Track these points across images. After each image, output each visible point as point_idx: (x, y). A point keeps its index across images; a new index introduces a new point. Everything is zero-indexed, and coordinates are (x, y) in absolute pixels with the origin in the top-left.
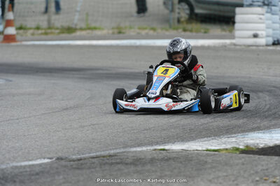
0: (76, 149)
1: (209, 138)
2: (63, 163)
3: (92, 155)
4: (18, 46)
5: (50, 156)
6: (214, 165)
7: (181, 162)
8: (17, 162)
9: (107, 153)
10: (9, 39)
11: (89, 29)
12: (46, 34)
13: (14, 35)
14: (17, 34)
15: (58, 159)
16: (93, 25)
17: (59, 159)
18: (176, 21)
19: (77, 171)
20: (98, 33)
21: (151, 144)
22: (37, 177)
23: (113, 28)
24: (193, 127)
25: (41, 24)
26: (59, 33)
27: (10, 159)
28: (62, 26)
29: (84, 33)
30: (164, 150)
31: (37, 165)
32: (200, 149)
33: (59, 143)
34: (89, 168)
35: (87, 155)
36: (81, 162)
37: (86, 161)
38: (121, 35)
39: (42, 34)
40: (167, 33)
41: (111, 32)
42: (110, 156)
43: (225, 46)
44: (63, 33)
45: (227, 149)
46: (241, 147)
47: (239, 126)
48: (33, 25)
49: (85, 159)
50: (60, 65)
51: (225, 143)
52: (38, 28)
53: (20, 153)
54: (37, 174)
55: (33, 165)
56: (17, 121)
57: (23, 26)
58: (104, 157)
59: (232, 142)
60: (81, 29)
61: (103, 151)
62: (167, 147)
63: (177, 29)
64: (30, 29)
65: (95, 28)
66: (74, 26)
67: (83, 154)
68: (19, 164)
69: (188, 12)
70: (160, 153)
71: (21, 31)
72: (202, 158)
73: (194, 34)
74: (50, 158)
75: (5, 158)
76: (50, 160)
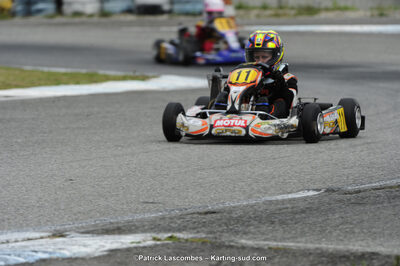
0: (351, 177)
2: (336, 196)
3: (374, 185)
5: (312, 186)
8: (270, 195)
9: (394, 182)
11: (338, 9)
12: (277, 15)
14: (238, 15)
15: (327, 190)
16: (342, 4)
17: (330, 191)
19: (358, 208)
20: (351, 15)
22: (303, 215)
23: (372, 9)
26: (296, 15)
27: (259, 192)
28: (299, 5)
29: (330, 15)
31: (299, 199)
33: (325, 169)
34: (374, 204)
35: (368, 186)
36: (360, 195)
37: (368, 194)
38: (384, 19)
39: (271, 16)
41: (368, 13)
44: (301, 14)
49: (365, 191)
52: (265, 7)
53: (273, 183)
54: (303, 212)
55: (294, 199)
57: (244, 4)
58: (391, 187)
60: (327, 9)
61: (389, 179)
64: (254, 8)
65: (346, 9)
66: (316, 5)
67: (362, 184)
68: (274, 198)
71: (241, 12)
74: (317, 190)
75: (253, 189)
76: (316, 193)
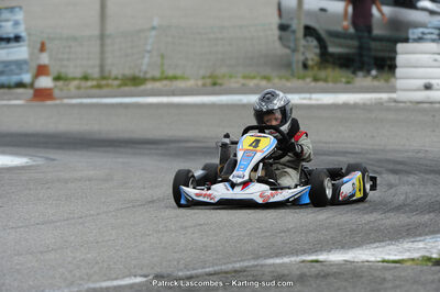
0: (182, 262)
1: (383, 244)
3: (207, 270)
4: (56, 105)
5: (140, 272)
6: (397, 283)
7: (346, 280)
8: (93, 282)
9: (230, 267)
10: (42, 95)
11: (166, 78)
12: (99, 86)
13: (50, 89)
14: (56, 86)
15: (156, 276)
16: (171, 73)
17: (159, 277)
18: (301, 65)
20: (180, 84)
21: (296, 252)
24: (354, 227)
25: (90, 71)
26: (120, 86)
28: (124, 75)
29: (158, 85)
30: (317, 261)
31: (126, 286)
32: (373, 259)
33: (154, 253)
35: (200, 271)
38: (217, 88)
39: (92, 87)
40: (289, 84)
41: (200, 83)
42: (236, 271)
43: (381, 104)
44: (126, 85)
45: (413, 260)
46: (434, 256)
47: (425, 225)
48: (78, 73)
49: (198, 277)
50: (126, 135)
51: (409, 251)
52: (86, 78)
53: (96, 268)
55: (120, 286)
56: (81, 220)
57: (63, 75)
58: (226, 273)
59: (419, 249)
60: (154, 79)
61: (224, 264)
62: (321, 257)
63: (304, 78)
64: (74, 79)
65: (175, 78)
66: (142, 75)
67: (194, 269)
68: (97, 285)
69: (318, 51)
70: (314, 267)
71: (60, 83)
72: (378, 273)
73: (331, 85)
74: (145, 276)
75: (74, 276)
76: (144, 279)
